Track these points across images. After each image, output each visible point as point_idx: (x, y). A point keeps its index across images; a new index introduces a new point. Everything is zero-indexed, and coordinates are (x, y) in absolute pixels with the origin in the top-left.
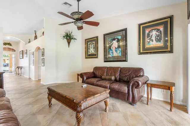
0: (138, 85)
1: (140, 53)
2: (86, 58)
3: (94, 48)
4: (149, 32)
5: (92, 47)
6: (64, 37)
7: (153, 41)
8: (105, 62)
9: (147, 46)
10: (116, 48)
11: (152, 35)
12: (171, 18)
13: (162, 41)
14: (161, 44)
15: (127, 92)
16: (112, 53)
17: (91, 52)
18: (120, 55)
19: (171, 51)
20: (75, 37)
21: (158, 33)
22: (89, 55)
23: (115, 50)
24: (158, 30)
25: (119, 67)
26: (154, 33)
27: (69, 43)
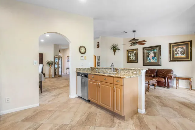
0: (171, 77)
1: (171, 61)
2: (127, 63)
3: (134, 56)
4: (177, 49)
5: (132, 55)
6: (112, 48)
7: (179, 54)
8: (144, 65)
9: (175, 56)
10: (152, 57)
11: (178, 51)
12: (191, 42)
13: (185, 54)
14: (184, 56)
15: (164, 81)
16: (150, 60)
17: (132, 59)
18: (156, 61)
19: (191, 60)
20: (119, 48)
21: (182, 50)
22: (131, 61)
23: (152, 58)
24: (182, 48)
25: (156, 69)
26: (180, 50)
27: (115, 52)
